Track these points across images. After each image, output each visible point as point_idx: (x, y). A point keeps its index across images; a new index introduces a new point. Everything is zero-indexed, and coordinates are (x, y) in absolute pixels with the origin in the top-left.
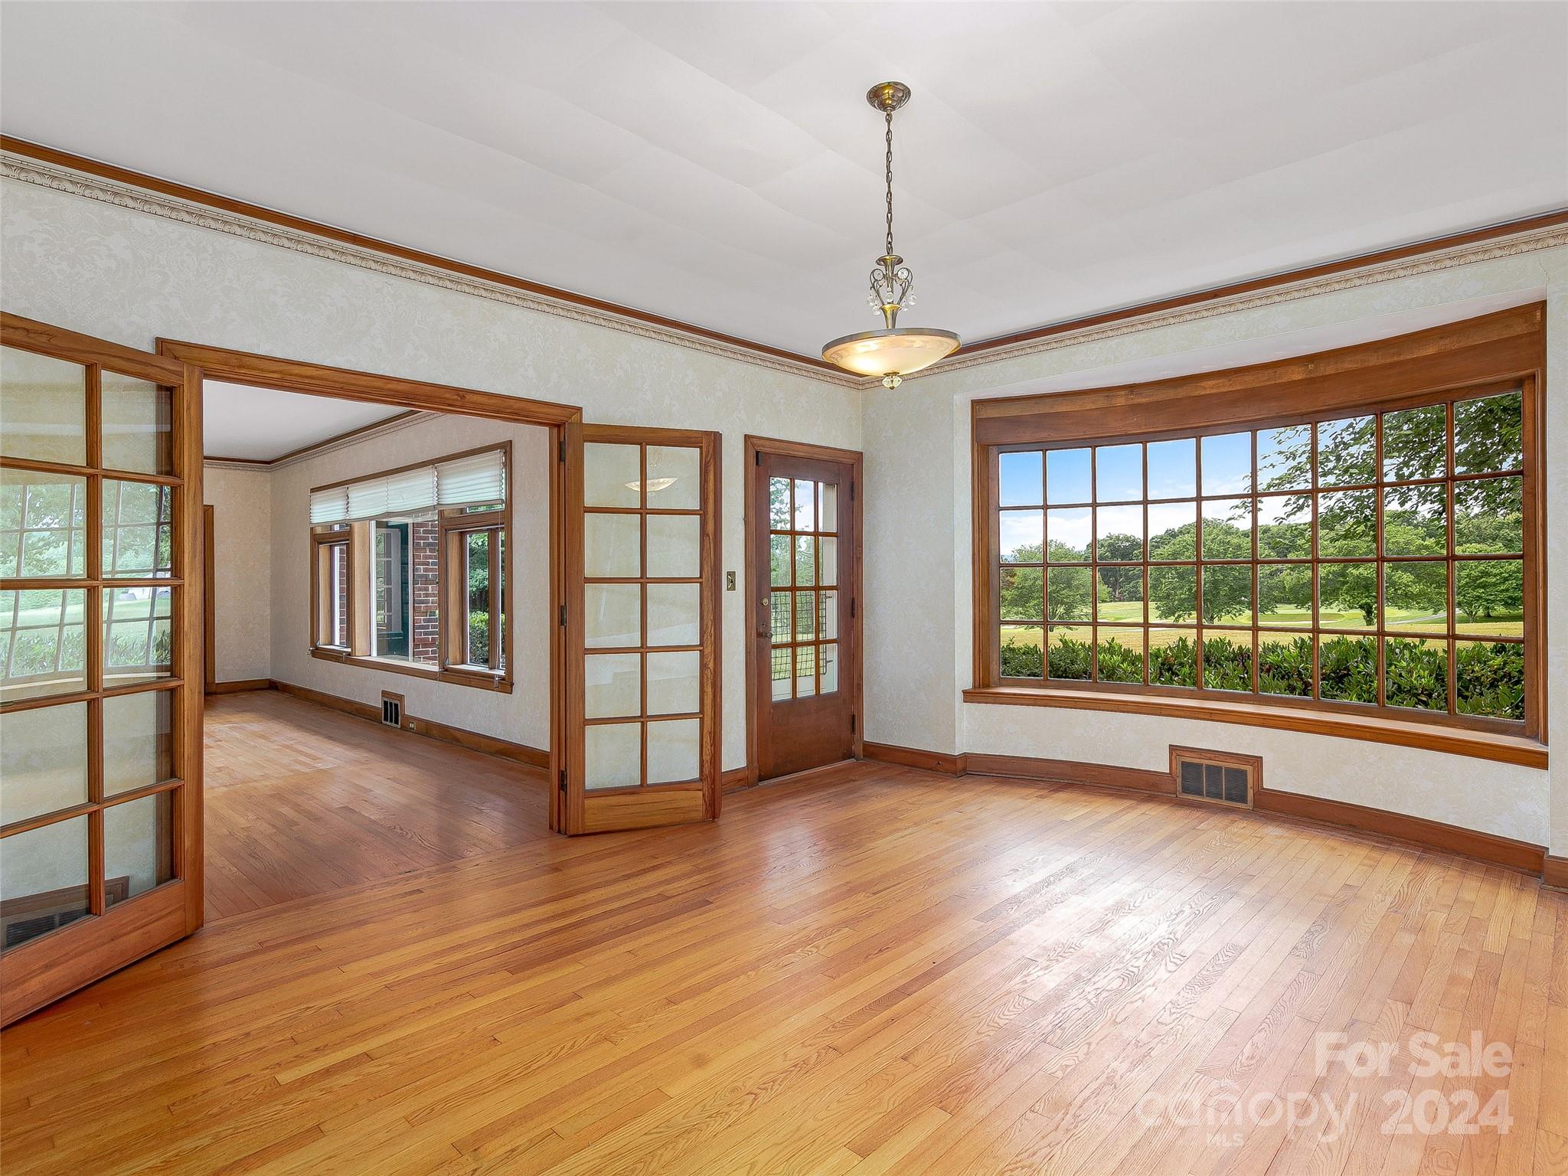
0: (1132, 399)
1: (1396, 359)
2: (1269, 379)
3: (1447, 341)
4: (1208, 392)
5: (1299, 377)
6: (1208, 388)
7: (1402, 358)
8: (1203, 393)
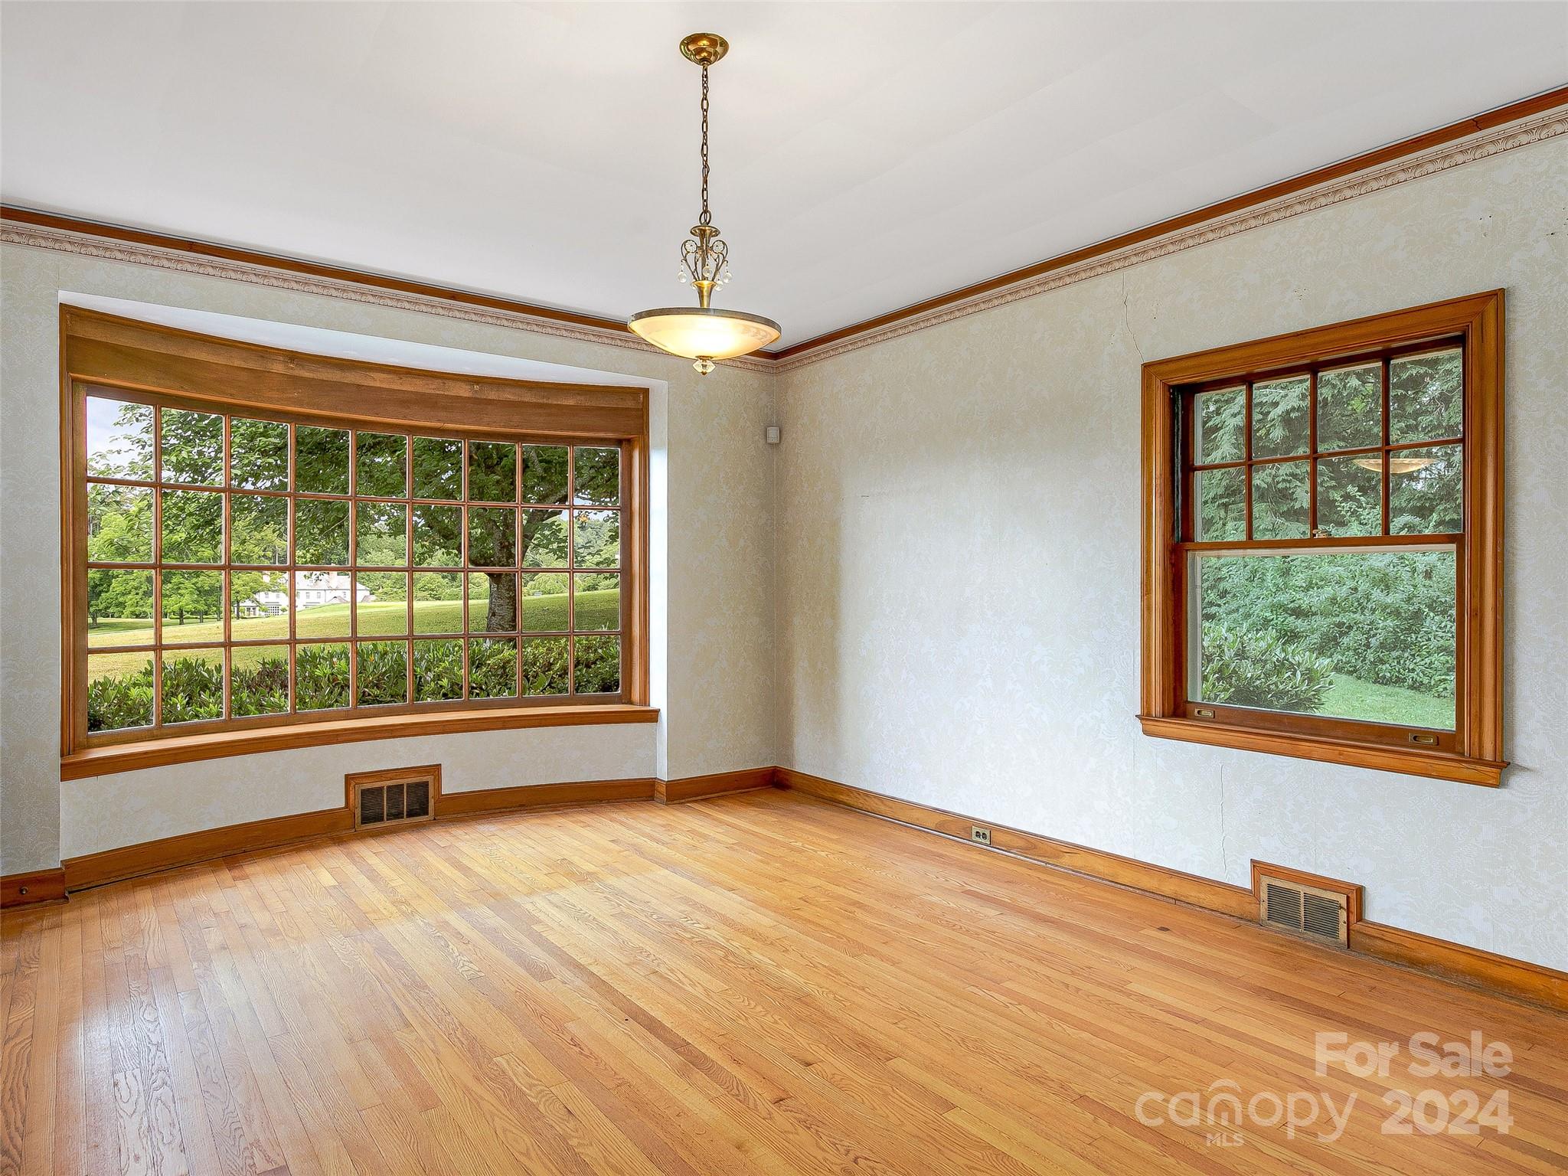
0: (292, 368)
1: (545, 401)
2: (438, 389)
3: (582, 398)
4: (378, 385)
5: (466, 395)
6: (378, 381)
7: (550, 402)
8: (372, 384)
